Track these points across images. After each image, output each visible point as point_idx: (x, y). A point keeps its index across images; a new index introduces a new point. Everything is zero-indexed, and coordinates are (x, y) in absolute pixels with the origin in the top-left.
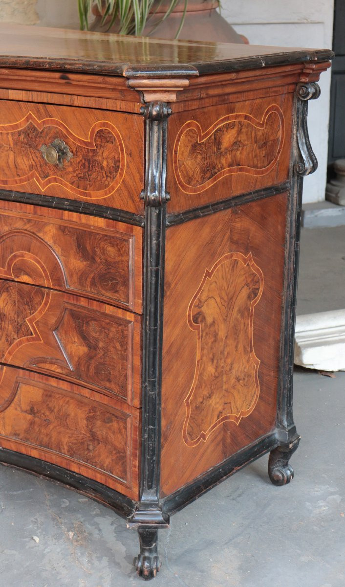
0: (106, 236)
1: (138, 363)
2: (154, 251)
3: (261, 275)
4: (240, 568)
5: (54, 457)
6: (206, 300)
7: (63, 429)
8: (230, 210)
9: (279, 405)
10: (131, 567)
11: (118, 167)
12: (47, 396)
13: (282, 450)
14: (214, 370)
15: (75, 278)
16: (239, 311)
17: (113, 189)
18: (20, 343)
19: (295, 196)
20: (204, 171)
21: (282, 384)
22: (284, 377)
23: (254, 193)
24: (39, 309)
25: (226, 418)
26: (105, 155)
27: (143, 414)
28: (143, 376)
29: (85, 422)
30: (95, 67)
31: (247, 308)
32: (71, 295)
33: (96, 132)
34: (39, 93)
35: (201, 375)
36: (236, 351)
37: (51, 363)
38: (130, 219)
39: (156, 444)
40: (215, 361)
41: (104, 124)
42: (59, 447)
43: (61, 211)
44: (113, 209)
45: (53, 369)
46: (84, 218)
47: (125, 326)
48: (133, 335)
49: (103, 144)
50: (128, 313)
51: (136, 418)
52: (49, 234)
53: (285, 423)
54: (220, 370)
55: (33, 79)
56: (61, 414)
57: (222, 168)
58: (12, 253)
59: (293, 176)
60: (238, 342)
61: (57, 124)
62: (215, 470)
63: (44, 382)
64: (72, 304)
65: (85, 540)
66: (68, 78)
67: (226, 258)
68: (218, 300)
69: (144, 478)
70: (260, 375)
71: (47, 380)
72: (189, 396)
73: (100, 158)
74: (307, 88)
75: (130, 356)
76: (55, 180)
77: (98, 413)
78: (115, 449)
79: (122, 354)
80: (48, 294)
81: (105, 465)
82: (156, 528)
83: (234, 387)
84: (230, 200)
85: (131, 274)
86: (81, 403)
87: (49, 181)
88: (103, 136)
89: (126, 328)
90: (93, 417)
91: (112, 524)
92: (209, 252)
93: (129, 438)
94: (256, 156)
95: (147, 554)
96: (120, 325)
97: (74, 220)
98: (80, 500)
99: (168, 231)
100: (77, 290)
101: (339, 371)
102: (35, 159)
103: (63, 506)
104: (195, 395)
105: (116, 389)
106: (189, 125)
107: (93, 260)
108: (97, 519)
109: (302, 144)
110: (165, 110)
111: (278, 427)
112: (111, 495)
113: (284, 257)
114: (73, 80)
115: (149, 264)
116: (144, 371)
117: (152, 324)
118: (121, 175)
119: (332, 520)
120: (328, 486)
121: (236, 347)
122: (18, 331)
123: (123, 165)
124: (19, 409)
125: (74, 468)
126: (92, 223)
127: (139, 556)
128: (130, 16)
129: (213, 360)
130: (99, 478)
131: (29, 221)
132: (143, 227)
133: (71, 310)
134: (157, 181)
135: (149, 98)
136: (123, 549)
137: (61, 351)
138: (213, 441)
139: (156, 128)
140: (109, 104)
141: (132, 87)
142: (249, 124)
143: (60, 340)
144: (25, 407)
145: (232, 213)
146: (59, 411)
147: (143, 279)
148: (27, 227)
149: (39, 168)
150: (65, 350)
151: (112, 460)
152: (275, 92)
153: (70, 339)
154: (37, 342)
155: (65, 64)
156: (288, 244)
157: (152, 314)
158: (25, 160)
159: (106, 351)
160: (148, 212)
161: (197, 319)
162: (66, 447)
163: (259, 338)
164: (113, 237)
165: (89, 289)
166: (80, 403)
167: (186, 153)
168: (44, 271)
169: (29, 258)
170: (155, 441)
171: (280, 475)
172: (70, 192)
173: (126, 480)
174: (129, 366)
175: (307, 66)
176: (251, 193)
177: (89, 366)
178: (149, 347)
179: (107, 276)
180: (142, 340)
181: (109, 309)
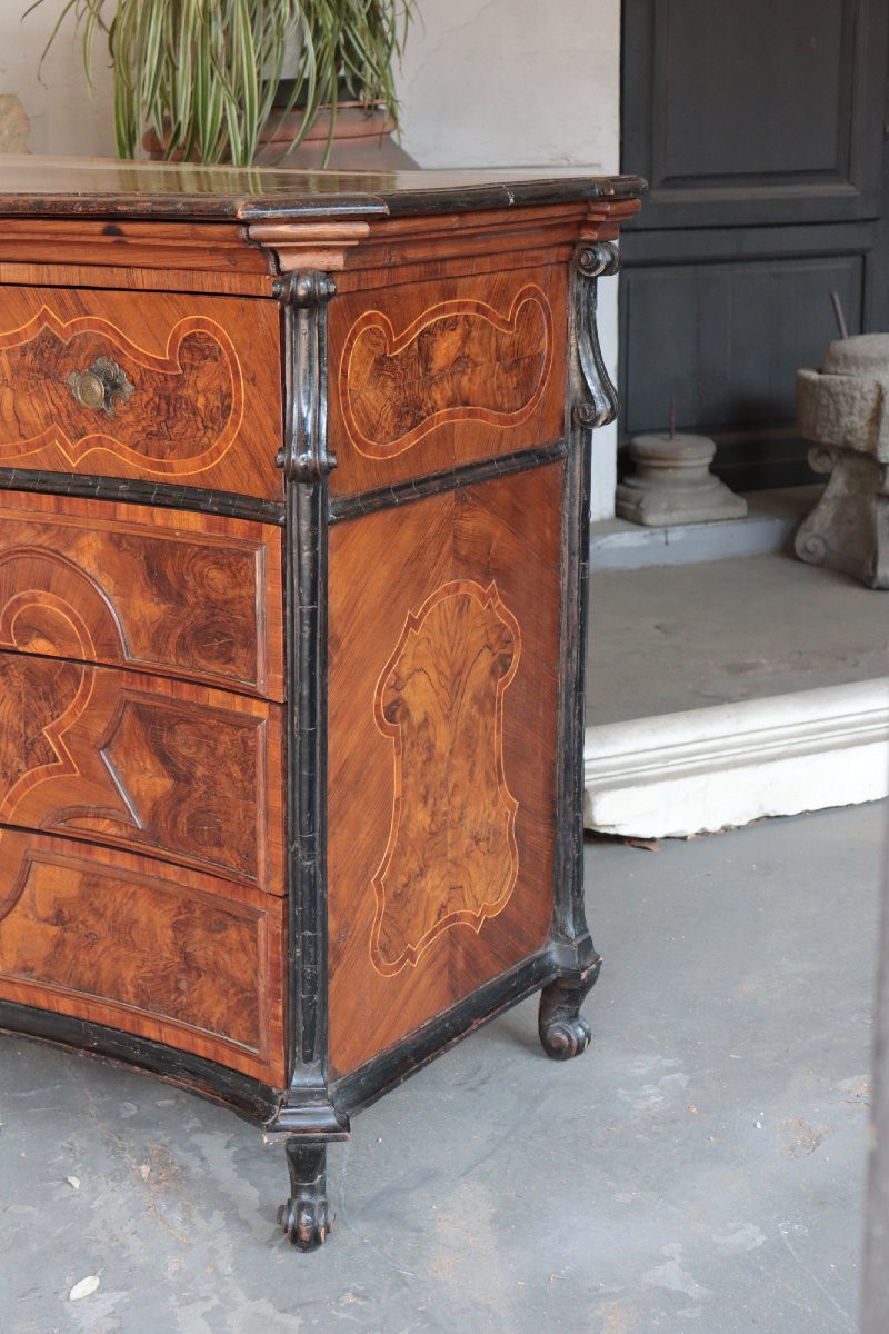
0: (206, 548)
1: (277, 802)
2: (306, 573)
3: (515, 627)
4: (495, 1220)
5: (106, 1011)
6: (410, 676)
7: (123, 951)
8: (450, 495)
9: (557, 893)
10: (272, 1227)
11: (229, 407)
12: (89, 885)
13: (565, 985)
14: (428, 820)
15: (144, 640)
16: (475, 699)
17: (219, 453)
18: (33, 778)
19: (577, 469)
20: (399, 414)
21: (562, 851)
22: (565, 836)
23: (498, 461)
24: (70, 708)
25: (454, 918)
26: (200, 385)
27: (291, 909)
28: (290, 829)
29: (170, 933)
30: (179, 206)
31: (489, 695)
32: (137, 675)
33: (181, 340)
34: (62, 268)
35: (403, 829)
36: (472, 780)
37: (97, 816)
38: (256, 512)
39: (319, 968)
40: (431, 801)
41: (198, 323)
42: (116, 990)
43: (112, 504)
44: (217, 493)
45: (101, 829)
46: (160, 517)
47: (250, 730)
48: (266, 747)
49: (196, 364)
50: (255, 702)
51: (276, 918)
52: (88, 554)
53: (571, 930)
54: (439, 818)
55: (47, 237)
56: (120, 920)
57: (435, 408)
58: (12, 595)
59: (573, 429)
60: (474, 764)
61: (102, 329)
62: (436, 1024)
63: (83, 856)
64: (137, 693)
65: (174, 1179)
66: (119, 233)
67: (447, 591)
68: (433, 675)
69: (295, 1040)
70: (520, 833)
71: (90, 852)
72: (382, 873)
73: (190, 392)
74: (595, 253)
75: (261, 790)
76: (100, 441)
77: (197, 914)
78: (234, 985)
79: (244, 788)
80: (88, 676)
81: (214, 1020)
82: (324, 1140)
83: (468, 855)
84: (451, 474)
85: (259, 621)
86: (162, 894)
87: (87, 445)
88: (196, 347)
89: (252, 734)
90: (186, 923)
91: (228, 1147)
92: (414, 578)
93: (263, 960)
94: (499, 387)
95: (305, 1197)
96: (240, 727)
97: (139, 520)
98: (159, 1103)
99: (333, 533)
100: (147, 663)
101: (667, 838)
102: (57, 400)
103: (125, 1115)
104: (393, 870)
105: (232, 859)
106: (368, 320)
107: (180, 599)
108: (196, 1139)
109: (589, 366)
110: (323, 287)
111: (556, 938)
112: (228, 1080)
113: (558, 592)
114: (132, 236)
115: (296, 600)
116: (290, 818)
117: (306, 721)
118: (235, 423)
119: (673, 1121)
120: (660, 1057)
121: (471, 773)
122: (27, 754)
123: (239, 403)
124: (31, 916)
125: (150, 1031)
126: (176, 524)
127: (290, 1202)
128: (222, 147)
129: (425, 799)
130: (202, 1048)
131: (47, 527)
132: (284, 526)
133: (136, 704)
134: (309, 429)
135: (288, 262)
136: (254, 1194)
137: (118, 792)
138: (429, 965)
139: (304, 324)
140: (208, 283)
141: (258, 241)
142: (484, 322)
143: (115, 768)
144: (44, 910)
145: (457, 499)
146: (116, 914)
147: (285, 631)
148: (44, 540)
149: (65, 418)
150: (126, 787)
151: (229, 1008)
152: (534, 259)
153: (136, 765)
154: (67, 775)
155: (117, 203)
156: (565, 566)
157: (305, 702)
158: (36, 404)
159: (211, 783)
160: (291, 494)
161: (394, 713)
162: (131, 989)
163: (515, 756)
164: (220, 551)
165: (174, 660)
166: (159, 896)
167: (366, 376)
168: (80, 628)
169: (47, 603)
170: (316, 962)
171: (564, 1038)
172: (131, 464)
173: (258, 1048)
174: (261, 811)
175: (594, 208)
176: (491, 462)
177: (176, 816)
178: (300, 770)
179: (211, 631)
180: (285, 757)
181: (215, 698)
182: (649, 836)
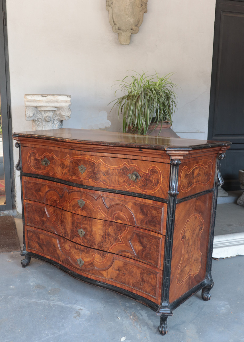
0: (152, 207)
1: (163, 253)
2: (172, 213)
3: (203, 222)
4: (197, 332)
5: (126, 287)
6: (186, 231)
7: (130, 277)
8: (195, 198)
9: (207, 270)
10: (156, 330)
11: (159, 182)
12: (125, 264)
13: (207, 287)
14: (187, 257)
15: (139, 222)
16: (196, 235)
17: (156, 190)
18: (116, 245)
19: (216, 193)
20: (188, 184)
21: (208, 263)
22: (209, 260)
23: (203, 192)
24: (124, 232)
25: (190, 275)
26: (153, 178)
27: (164, 272)
28: (165, 258)
29: (140, 274)
30: (153, 147)
31: (199, 234)
32: (137, 228)
33: (150, 169)
34: (129, 156)
35: (183, 258)
36: (195, 250)
37: (127, 252)
38: (163, 201)
39: (168, 284)
40: (188, 253)
41: (154, 167)
42: (129, 284)
43: (135, 197)
44: (155, 197)
45: (128, 255)
46: (144, 200)
47: (158, 240)
48: (162, 243)
49: (153, 174)
50: (160, 235)
51: (161, 274)
52: (129, 206)
53: (209, 277)
54: (189, 257)
55: (128, 150)
56: (130, 271)
57: (194, 183)
58: (115, 212)
59: (215, 186)
60: (195, 247)
61: (135, 167)
62: (186, 294)
63: (124, 259)
64: (137, 231)
65: (137, 319)
66: (142, 151)
67: (193, 215)
68: (190, 231)
69: (163, 296)
70: (202, 259)
71: (125, 259)
72: (179, 266)
73: (151, 179)
74: (222, 155)
75: (160, 251)
76: (133, 186)
77: (145, 271)
78: (152, 285)
79: (156, 250)
80: (128, 227)
81: (147, 291)
82: (168, 315)
83: (193, 263)
84: (195, 195)
85: (162, 221)
86: (138, 267)
87: (131, 187)
88: (153, 171)
89: (159, 240)
90: (143, 273)
91: (146, 313)
92: (188, 214)
93: (158, 281)
94: (204, 179)
95: (163, 325)
96: (156, 239)
97: (140, 200)
98: (133, 304)
99: (176, 205)
100: (139, 226)
101: (220, 258)
102: (126, 179)
103: (127, 306)
104: (181, 266)
105: (153, 263)
106: (185, 168)
107: (146, 215)
108: (140, 311)
109: (219, 175)
110: (179, 162)
111: (206, 279)
112: (149, 302)
113: (210, 215)
114: (144, 151)
115: (169, 217)
116: (165, 256)
117: (169, 239)
118: (160, 185)
119: (228, 315)
120: (224, 302)
121: (195, 248)
122: (115, 240)
123: (161, 181)
124: (113, 269)
125: (134, 292)
126: (147, 202)
127: (160, 326)
128: (142, 129)
129: (187, 253)
130: (144, 296)
131: (122, 201)
132: (168, 204)
133: (136, 233)
134: (174, 187)
135: (173, 158)
136: (152, 323)
137: (132, 248)
138: (186, 283)
139: (175, 168)
140: (156, 160)
141: (168, 154)
142: (202, 167)
143: (132, 244)
144: (116, 268)
145: (196, 199)
146: (129, 270)
147: (167, 222)
148: (121, 203)
149: (127, 182)
150: (133, 248)
151: (150, 289)
152: (211, 156)
153: (135, 244)
154: (122, 245)
155: (141, 145)
156: (212, 211)
157: (170, 236)
158: (122, 179)
159: (150, 248)
160: (170, 198)
161: (183, 238)
162: (131, 284)
163: (202, 245)
164: (155, 207)
165: (144, 226)
166: (138, 268)
167: (184, 177)
168: (127, 219)
169: (121, 214)
170: (168, 283)
171: (207, 297)
172: (139, 190)
173: (156, 297)
174: (160, 254)
175: (223, 147)
176: (202, 192)
177: (142, 254)
178: (168, 247)
179: (152, 221)
180: (165, 245)
181: (152, 233)
182: (217, 258)
